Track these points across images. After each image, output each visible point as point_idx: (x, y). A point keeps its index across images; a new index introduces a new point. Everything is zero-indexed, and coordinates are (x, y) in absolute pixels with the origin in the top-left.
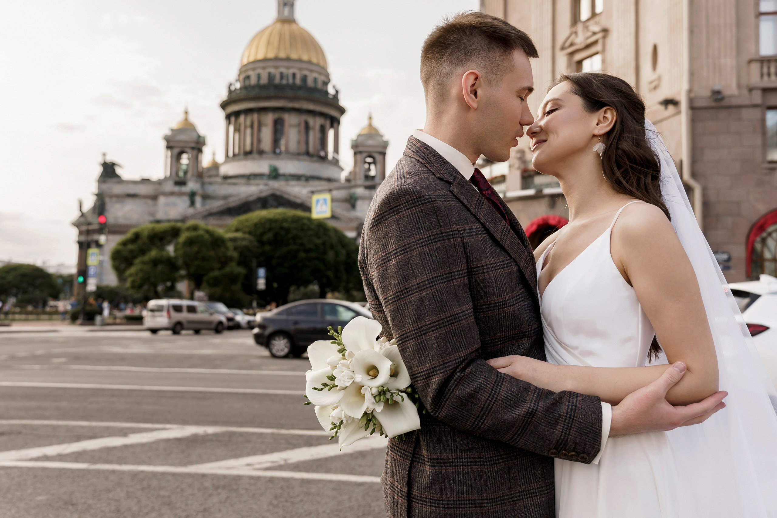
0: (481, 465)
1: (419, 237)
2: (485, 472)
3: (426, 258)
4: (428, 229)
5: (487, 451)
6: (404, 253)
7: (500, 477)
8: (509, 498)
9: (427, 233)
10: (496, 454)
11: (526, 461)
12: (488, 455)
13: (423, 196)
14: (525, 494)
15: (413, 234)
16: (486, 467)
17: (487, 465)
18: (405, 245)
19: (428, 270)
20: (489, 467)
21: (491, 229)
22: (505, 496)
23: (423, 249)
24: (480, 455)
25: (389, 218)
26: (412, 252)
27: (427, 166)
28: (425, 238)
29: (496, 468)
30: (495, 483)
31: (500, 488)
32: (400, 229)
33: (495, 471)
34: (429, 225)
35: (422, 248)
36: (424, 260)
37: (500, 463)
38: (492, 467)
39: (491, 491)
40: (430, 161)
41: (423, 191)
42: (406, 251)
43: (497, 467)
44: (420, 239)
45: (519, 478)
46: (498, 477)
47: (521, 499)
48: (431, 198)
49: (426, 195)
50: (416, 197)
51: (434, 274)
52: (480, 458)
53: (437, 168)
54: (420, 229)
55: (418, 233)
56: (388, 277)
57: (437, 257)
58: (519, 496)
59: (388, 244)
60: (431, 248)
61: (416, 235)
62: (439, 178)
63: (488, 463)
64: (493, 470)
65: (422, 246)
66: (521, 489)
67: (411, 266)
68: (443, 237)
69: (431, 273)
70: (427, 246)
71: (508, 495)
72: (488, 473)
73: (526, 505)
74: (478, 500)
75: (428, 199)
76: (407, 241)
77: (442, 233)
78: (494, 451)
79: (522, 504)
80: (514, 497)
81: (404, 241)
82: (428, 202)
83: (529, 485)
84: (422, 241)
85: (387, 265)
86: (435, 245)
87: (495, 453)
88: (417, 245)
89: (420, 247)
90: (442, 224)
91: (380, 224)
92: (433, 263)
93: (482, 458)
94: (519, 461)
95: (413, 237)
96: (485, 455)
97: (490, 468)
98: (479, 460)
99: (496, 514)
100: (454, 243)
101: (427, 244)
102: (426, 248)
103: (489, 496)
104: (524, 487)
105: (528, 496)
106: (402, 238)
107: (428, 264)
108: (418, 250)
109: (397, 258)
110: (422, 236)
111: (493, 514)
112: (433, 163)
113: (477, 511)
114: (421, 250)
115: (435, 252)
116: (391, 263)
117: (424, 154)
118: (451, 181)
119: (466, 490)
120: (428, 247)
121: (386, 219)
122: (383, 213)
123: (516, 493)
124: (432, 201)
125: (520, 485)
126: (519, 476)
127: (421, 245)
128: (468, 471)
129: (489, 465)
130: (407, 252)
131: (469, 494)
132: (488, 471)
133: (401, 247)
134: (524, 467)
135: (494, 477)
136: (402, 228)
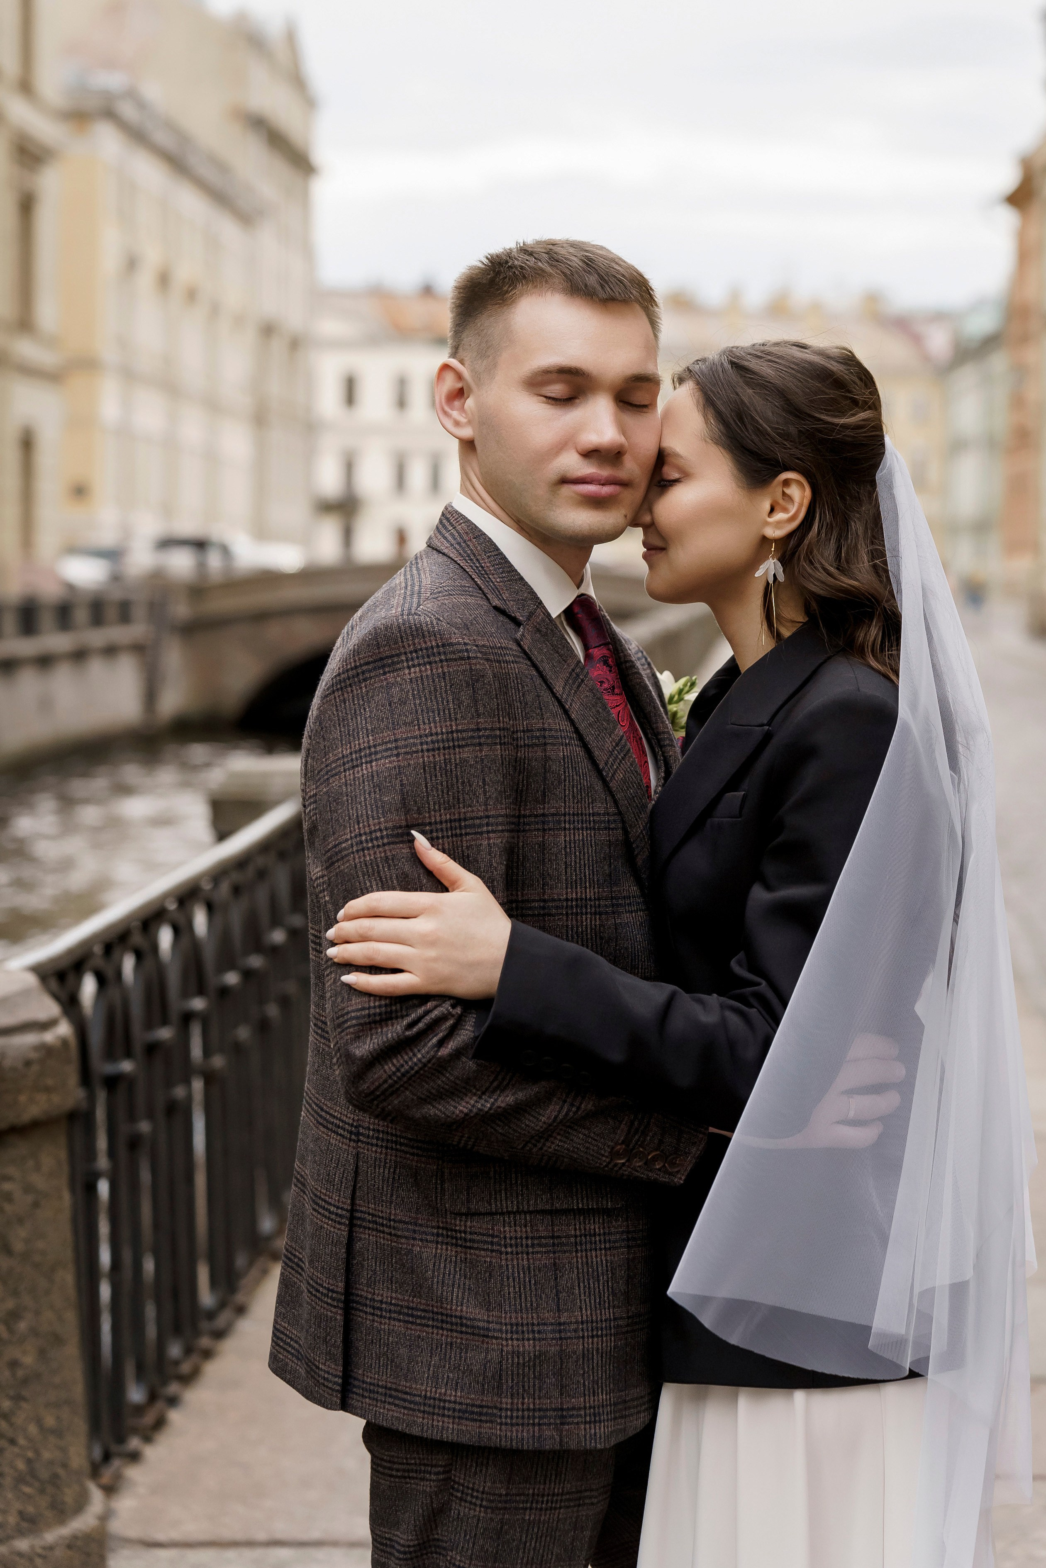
0: (492, 1251)
1: (430, 728)
2: (501, 1266)
3: (436, 776)
4: (450, 715)
5: (510, 1223)
6: (390, 756)
7: (533, 1282)
8: (553, 1331)
9: (448, 723)
10: (530, 1235)
11: (599, 1259)
12: (510, 1232)
13: (451, 644)
14: (590, 1329)
15: (418, 721)
16: (503, 1257)
17: (507, 1253)
18: (396, 741)
19: (434, 804)
20: (509, 1256)
21: (589, 739)
22: (545, 1324)
23: (434, 756)
24: (493, 1229)
25: (371, 678)
26: (409, 757)
27: (473, 576)
28: (442, 733)
29: (525, 1262)
30: (520, 1291)
31: (532, 1305)
32: (390, 705)
33: (523, 1269)
34: (454, 709)
35: (431, 754)
36: (431, 780)
37: (537, 1252)
38: (518, 1259)
39: (510, 1307)
40: (482, 567)
41: (454, 633)
42: (395, 752)
43: (528, 1259)
44: (432, 735)
45: (580, 1292)
46: (530, 1282)
47: (579, 1337)
48: (467, 650)
49: (459, 643)
50: (438, 644)
51: (446, 815)
52: (493, 1236)
53: (495, 585)
54: (433, 712)
55: (429, 720)
56: (348, 801)
57: (457, 780)
58: (575, 1331)
59: (358, 733)
60: (450, 759)
61: (424, 724)
62: (496, 608)
63: (509, 1250)
64: (518, 1265)
65: (433, 750)
66: (582, 1316)
67: (401, 785)
68: (479, 737)
69: (440, 811)
70: (442, 751)
71: (552, 1324)
72: (508, 1269)
73: (588, 1350)
74: (480, 1320)
75: (461, 651)
76: (401, 732)
77: (479, 730)
78: (525, 1226)
79: (581, 1347)
80: (564, 1329)
81: (396, 731)
82: (462, 659)
83: (599, 1312)
84: (434, 738)
85: (350, 775)
86: (460, 753)
87: (526, 1232)
88: (422, 744)
89: (428, 750)
90: (481, 710)
91: (349, 689)
92: (448, 792)
93: (497, 1236)
94: (582, 1257)
95: (416, 727)
96: (505, 1231)
97: (512, 1260)
98: (490, 1239)
99: (518, 1358)
100: (502, 755)
101: (444, 748)
102: (439, 756)
103: (505, 1318)
104: (589, 1312)
105: (595, 1333)
106: (393, 724)
107: (437, 791)
108: (423, 757)
109: (374, 764)
110: (436, 727)
111: (513, 1357)
112: (487, 574)
113: (477, 1343)
114: (429, 757)
115: (456, 768)
116: (358, 772)
117: (471, 550)
118: (521, 618)
119: (457, 1296)
120: (444, 754)
121: (365, 680)
122: (361, 665)
123: (571, 1323)
124: (469, 658)
125: (581, 1308)
126: (579, 1289)
127: (431, 746)
128: (466, 1259)
129: (512, 1253)
130: (398, 755)
131: (462, 1305)
132: (507, 1265)
133: (386, 743)
134: (593, 1272)
135: (519, 1280)
136: (395, 703)
